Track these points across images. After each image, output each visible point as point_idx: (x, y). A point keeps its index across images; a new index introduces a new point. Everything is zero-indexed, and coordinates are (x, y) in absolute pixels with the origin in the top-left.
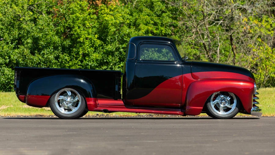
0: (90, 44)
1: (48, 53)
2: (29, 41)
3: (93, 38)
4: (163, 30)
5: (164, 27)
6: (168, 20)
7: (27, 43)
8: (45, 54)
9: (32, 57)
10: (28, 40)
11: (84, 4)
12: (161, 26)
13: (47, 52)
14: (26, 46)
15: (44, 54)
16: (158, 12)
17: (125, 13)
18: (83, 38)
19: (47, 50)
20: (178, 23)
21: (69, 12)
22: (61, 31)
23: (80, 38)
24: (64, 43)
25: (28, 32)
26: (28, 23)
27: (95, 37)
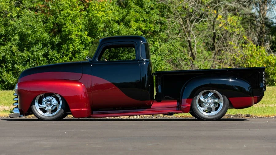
0: (80, 41)
1: (37, 50)
2: (17, 37)
3: (83, 35)
4: (151, 27)
5: (153, 24)
6: (156, 17)
7: (15, 40)
8: (34, 51)
9: (21, 54)
10: (15, 36)
12: (150, 23)
14: (13, 42)
16: (147, 9)
17: (115, 10)
18: (74, 35)
19: (36, 47)
20: (166, 20)
21: (60, 9)
22: (50, 28)
23: (72, 35)
24: (53, 40)
25: (16, 28)
26: (15, 19)
27: (85, 34)
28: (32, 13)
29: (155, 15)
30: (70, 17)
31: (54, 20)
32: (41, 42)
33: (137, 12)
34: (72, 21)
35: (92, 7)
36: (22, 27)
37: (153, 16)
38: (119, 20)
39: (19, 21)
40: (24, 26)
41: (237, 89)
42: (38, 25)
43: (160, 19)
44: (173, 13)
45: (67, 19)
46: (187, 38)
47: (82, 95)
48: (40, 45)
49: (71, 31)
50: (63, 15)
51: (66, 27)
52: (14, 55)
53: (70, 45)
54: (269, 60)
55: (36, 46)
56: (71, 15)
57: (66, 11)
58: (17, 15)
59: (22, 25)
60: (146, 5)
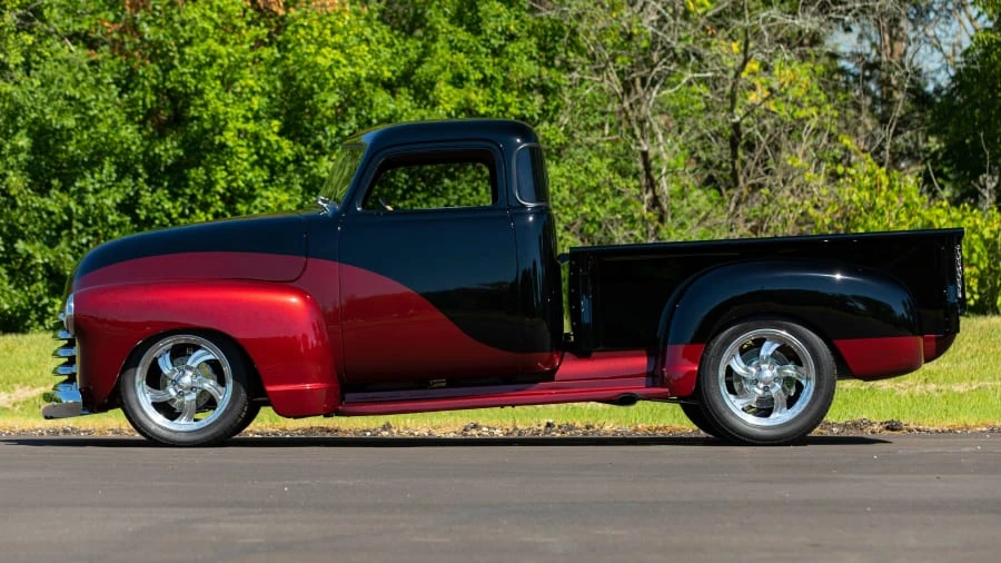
0: (251, 155)
1: (98, 186)
2: (23, 141)
3: (265, 133)
4: (510, 105)
5: (515, 93)
6: (526, 68)
7: (16, 151)
8: (87, 192)
9: (37, 201)
10: (17, 137)
11: (234, 8)
12: (504, 88)
13: (93, 184)
14: (11, 160)
15: (82, 190)
16: (495, 37)
17: (379, 43)
18: (232, 134)
19: (93, 177)
20: (564, 79)
21: (182, 37)
22: (144, 105)
23: (225, 133)
24: (157, 151)
25: (19, 108)
26: (19, 74)
27: (271, 128)
28: (80, 54)
29: (521, 61)
30: (215, 67)
31: (161, 79)
32: (113, 159)
33: (461, 51)
34: (222, 83)
35: (296, 32)
36: (43, 104)
37: (515, 65)
38: (394, 78)
39: (32, 84)
40: (51, 100)
41: (861, 306)
42: (101, 98)
43: (540, 76)
44: (589, 53)
45: (205, 74)
46: (639, 145)
47: (305, 337)
48: (109, 168)
49: (222, 117)
50: (192, 59)
51: (205, 105)
52: (14, 206)
53: (218, 168)
54: (934, 221)
55: (92, 174)
56: (219, 61)
57: (204, 46)
58: (23, 59)
59: (42, 96)
60: (492, 25)
